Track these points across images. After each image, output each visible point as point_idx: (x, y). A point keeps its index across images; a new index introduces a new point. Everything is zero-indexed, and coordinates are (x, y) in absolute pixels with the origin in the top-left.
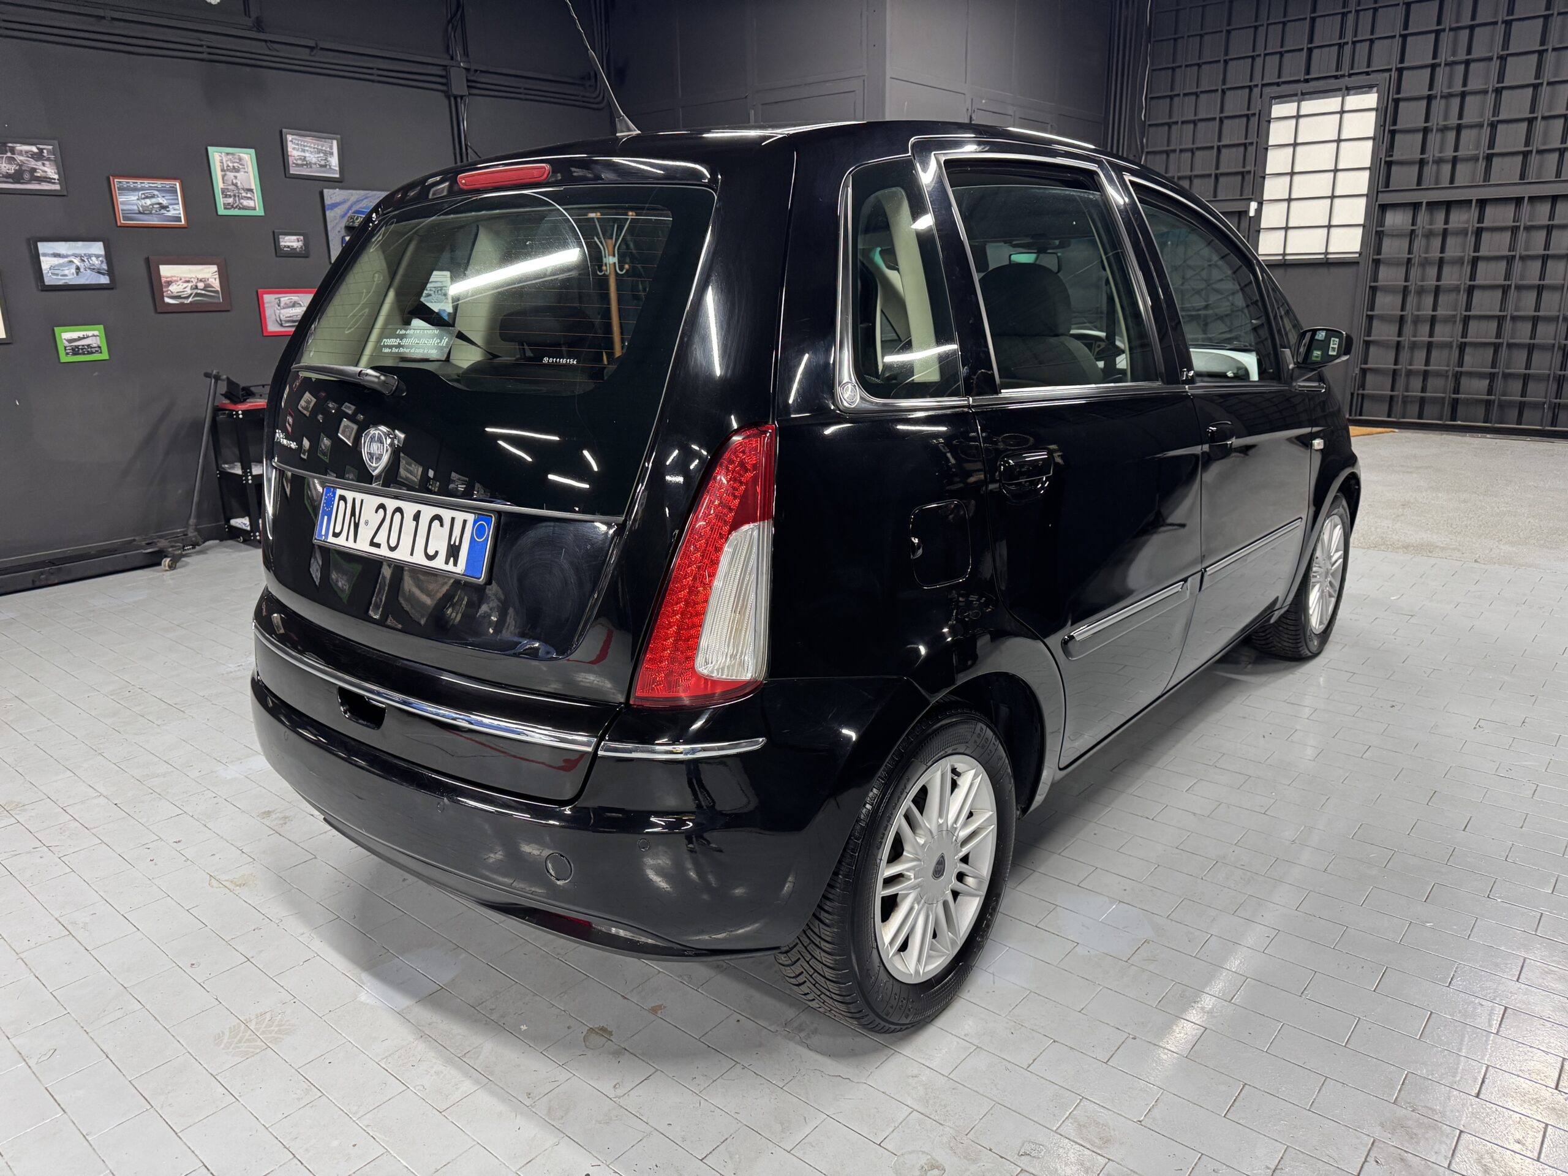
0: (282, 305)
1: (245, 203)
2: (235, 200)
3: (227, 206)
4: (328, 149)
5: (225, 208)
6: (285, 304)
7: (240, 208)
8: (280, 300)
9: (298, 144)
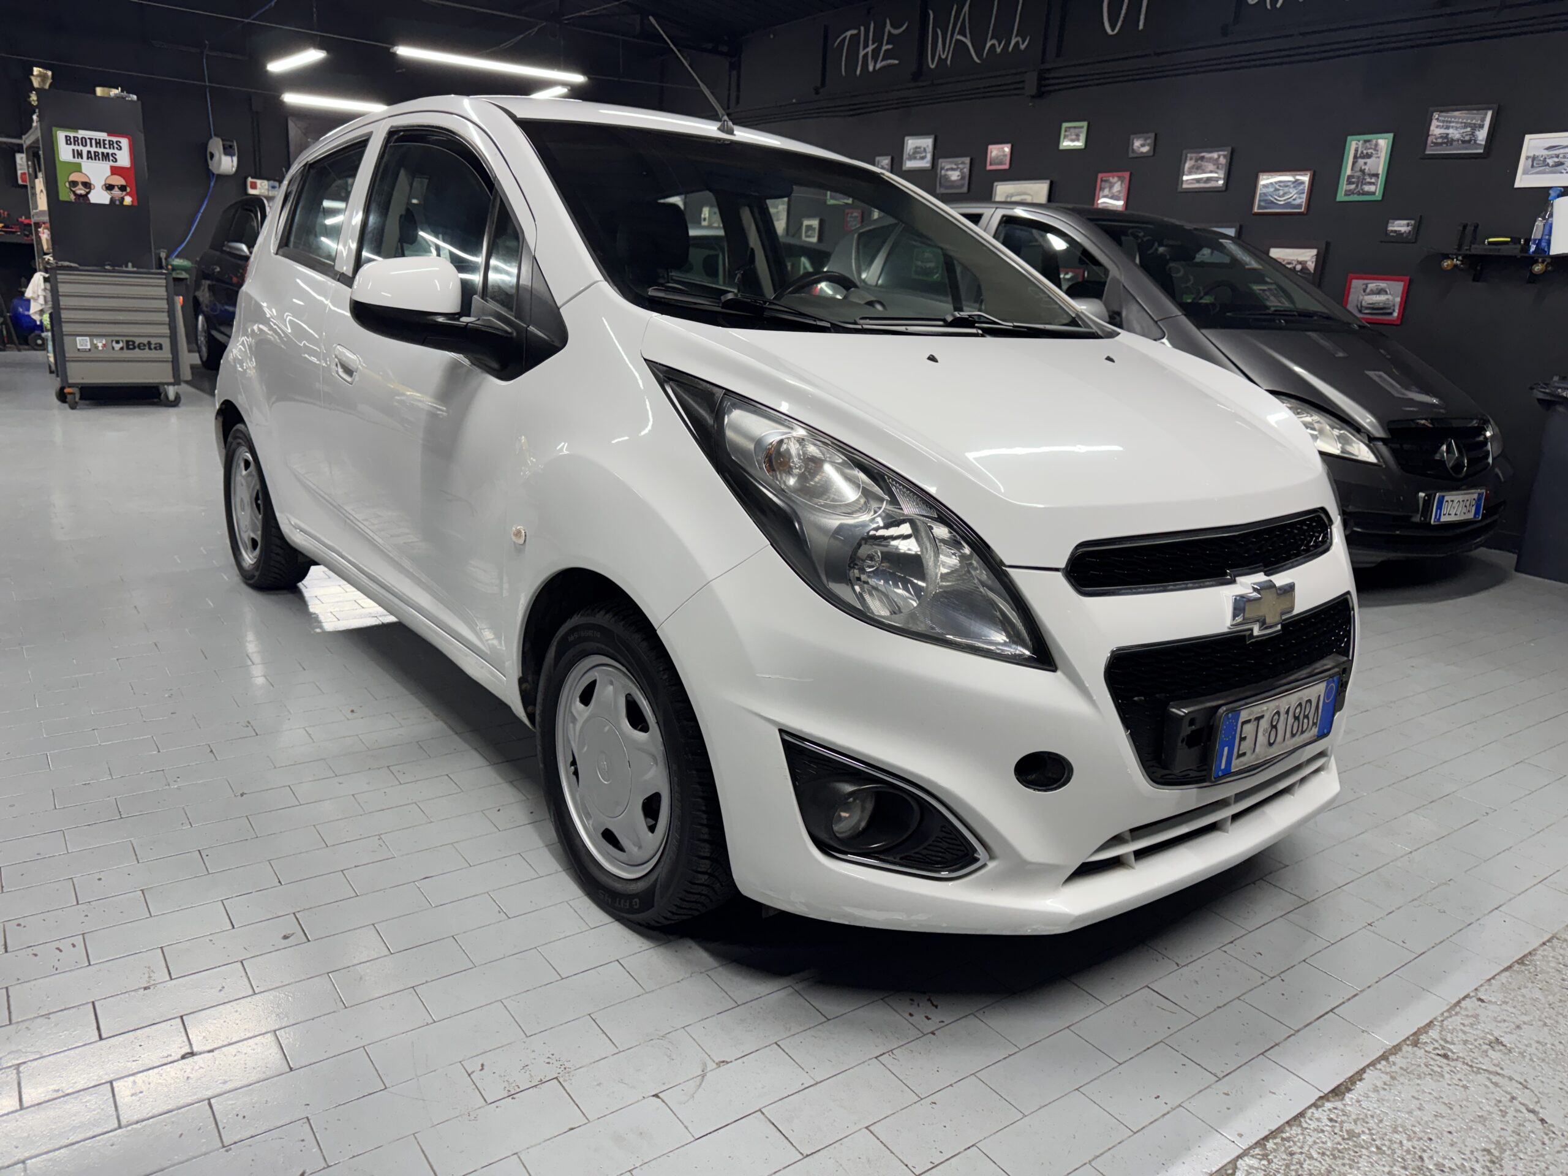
0: (1368, 290)
1: (1367, 188)
2: (1357, 186)
3: (1348, 193)
4: (1479, 122)
5: (1346, 195)
6: (1372, 290)
7: (1359, 194)
8: (1367, 286)
9: (1443, 121)
